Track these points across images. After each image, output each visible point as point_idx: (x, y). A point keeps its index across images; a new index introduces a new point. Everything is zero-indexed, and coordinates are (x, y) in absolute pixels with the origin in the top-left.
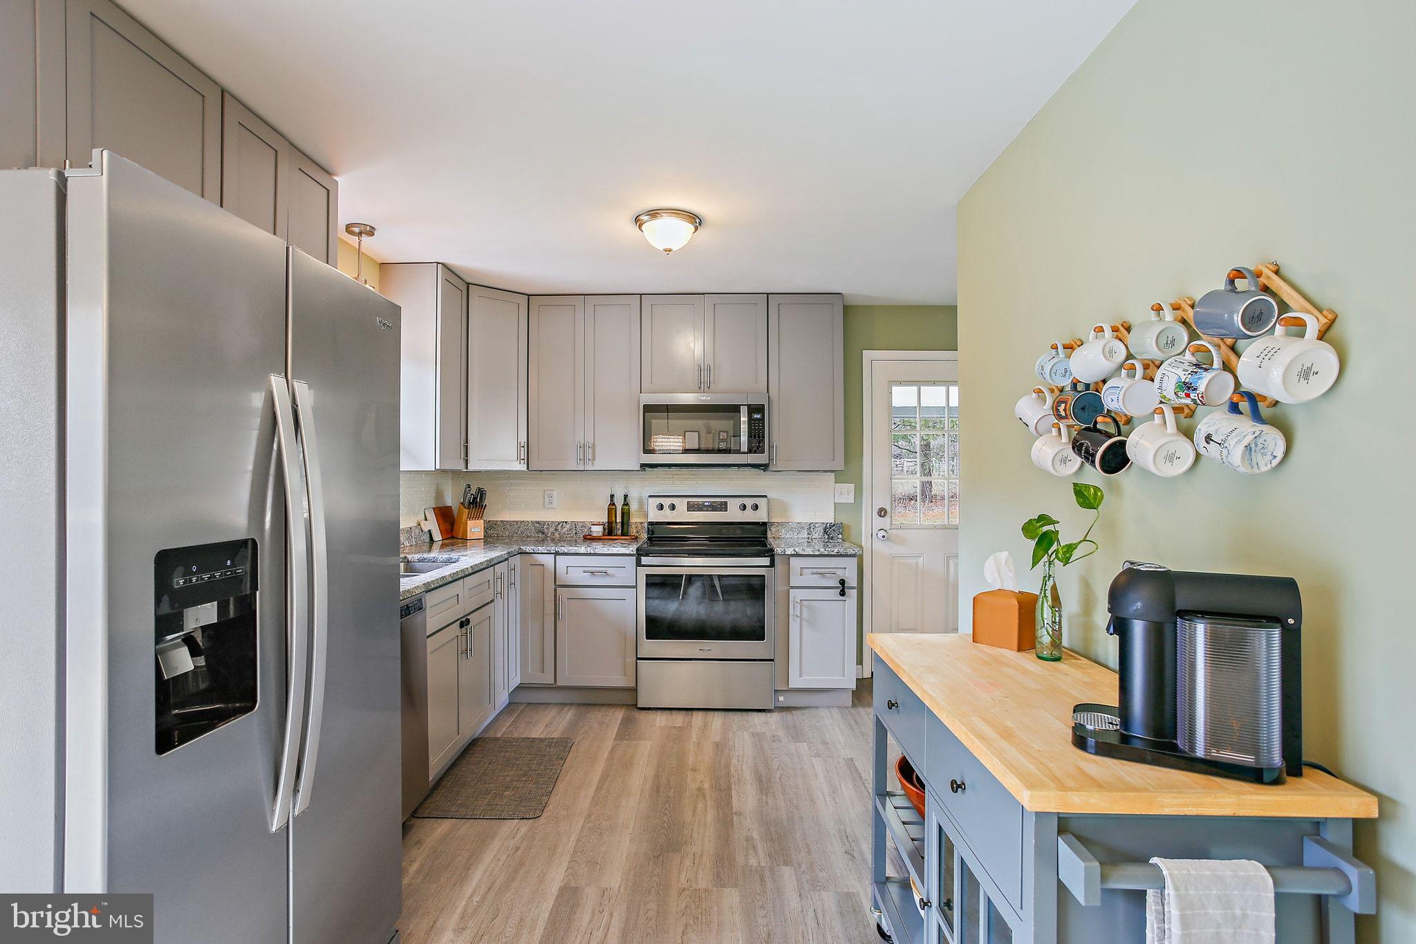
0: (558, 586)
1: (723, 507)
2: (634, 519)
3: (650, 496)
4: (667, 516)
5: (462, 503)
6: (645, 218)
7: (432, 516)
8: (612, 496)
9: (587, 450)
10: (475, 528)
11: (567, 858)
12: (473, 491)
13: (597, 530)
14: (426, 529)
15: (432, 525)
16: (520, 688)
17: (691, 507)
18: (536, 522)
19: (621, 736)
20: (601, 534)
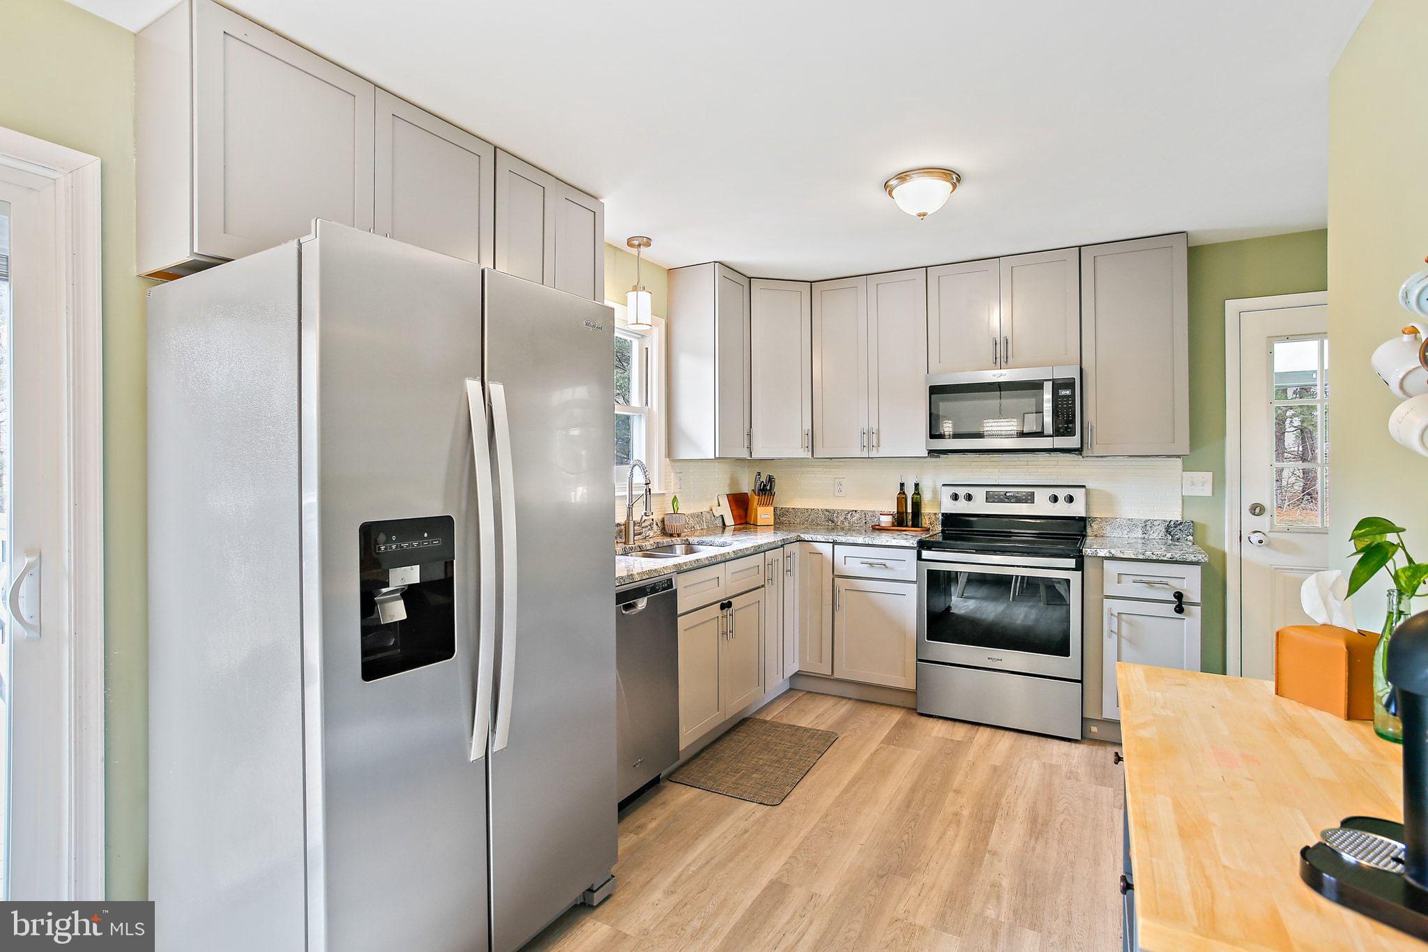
0: (836, 576)
1: (1030, 499)
2: (927, 510)
3: (944, 485)
4: (961, 507)
5: (753, 490)
6: (893, 182)
7: (725, 502)
8: (902, 485)
9: (870, 437)
10: (764, 514)
11: (789, 852)
12: (764, 479)
13: (886, 521)
14: (717, 514)
15: (725, 511)
16: (798, 675)
17: (990, 498)
18: (827, 511)
19: (889, 740)
20: (890, 524)
